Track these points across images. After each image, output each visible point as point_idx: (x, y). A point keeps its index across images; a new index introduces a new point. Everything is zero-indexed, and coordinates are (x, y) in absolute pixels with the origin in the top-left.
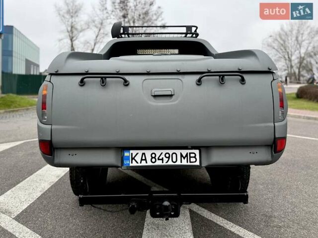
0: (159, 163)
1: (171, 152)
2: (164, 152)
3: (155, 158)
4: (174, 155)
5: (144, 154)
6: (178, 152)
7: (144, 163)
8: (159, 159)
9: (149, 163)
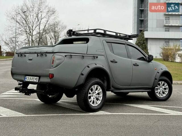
2: (32, 77)
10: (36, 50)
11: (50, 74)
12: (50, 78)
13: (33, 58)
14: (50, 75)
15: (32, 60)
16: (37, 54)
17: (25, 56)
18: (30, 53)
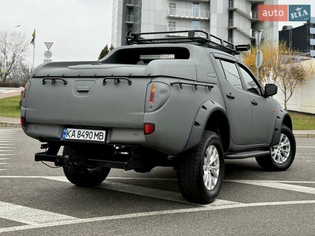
0: (81, 138)
1: (89, 131)
2: (86, 131)
3: (80, 134)
4: (91, 134)
5: (74, 131)
6: (94, 131)
7: (73, 138)
8: (82, 136)
9: (76, 138)
10: (98, 70)
11: (145, 124)
12: (145, 134)
13: (90, 88)
14: (147, 126)
15: (87, 91)
16: (102, 80)
17: (65, 84)
18: (79, 77)
